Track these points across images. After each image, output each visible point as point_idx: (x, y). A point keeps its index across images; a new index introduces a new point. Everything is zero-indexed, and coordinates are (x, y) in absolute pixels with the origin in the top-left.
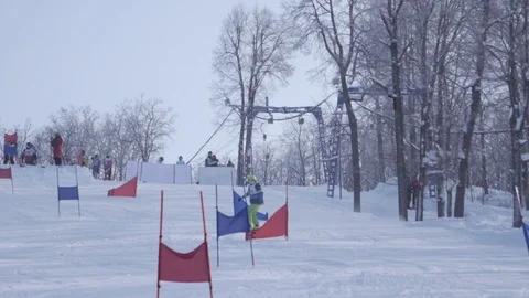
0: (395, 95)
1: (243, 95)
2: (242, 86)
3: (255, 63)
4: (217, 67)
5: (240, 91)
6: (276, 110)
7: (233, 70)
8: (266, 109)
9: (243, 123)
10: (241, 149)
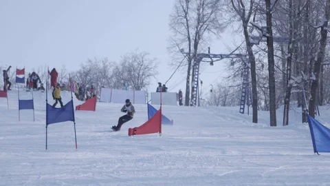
0: (268, 35)
1: (190, 45)
2: (189, 38)
3: (199, 23)
4: (172, 26)
5: (188, 42)
6: (215, 56)
7: (183, 28)
8: (208, 56)
9: (190, 64)
10: (188, 82)
